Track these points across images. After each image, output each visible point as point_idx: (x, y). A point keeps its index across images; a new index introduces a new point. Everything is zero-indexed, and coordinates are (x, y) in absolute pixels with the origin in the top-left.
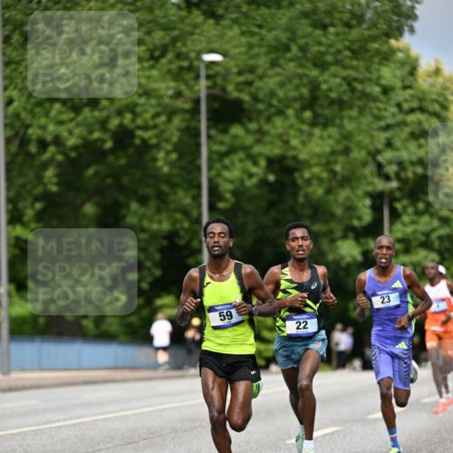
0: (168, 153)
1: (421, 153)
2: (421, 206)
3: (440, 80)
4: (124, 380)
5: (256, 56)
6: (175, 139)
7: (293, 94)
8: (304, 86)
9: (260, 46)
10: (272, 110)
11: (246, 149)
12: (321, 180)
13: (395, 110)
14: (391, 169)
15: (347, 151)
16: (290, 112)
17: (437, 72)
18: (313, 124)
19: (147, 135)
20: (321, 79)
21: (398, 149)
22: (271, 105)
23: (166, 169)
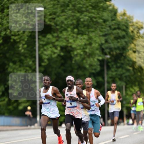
0: (23, 45)
1: (119, 45)
2: (119, 65)
3: (125, 17)
4: (7, 130)
5: (56, 8)
6: (26, 40)
7: (70, 22)
8: (74, 19)
9: (58, 5)
10: (62, 29)
11: (53, 43)
12: (81, 55)
13: (108, 28)
14: (107, 51)
15: (90, 44)
16: (69, 29)
17: (124, 14)
18: (78, 34)
19: (15, 38)
20: (81, 17)
21: (110, 43)
22: (62, 27)
23: (22, 51)
